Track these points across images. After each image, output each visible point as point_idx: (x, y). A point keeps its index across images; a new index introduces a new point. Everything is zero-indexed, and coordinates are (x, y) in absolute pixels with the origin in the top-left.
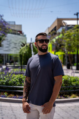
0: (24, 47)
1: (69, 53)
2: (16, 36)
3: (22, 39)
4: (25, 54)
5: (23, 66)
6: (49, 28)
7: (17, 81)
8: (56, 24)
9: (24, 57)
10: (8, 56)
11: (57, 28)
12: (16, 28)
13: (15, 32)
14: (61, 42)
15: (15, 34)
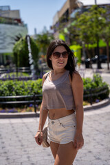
0: (19, 42)
1: (86, 46)
2: (13, 26)
3: (22, 30)
4: (20, 51)
5: (19, 68)
6: (58, 12)
7: (5, 90)
8: (68, 6)
9: (20, 56)
10: (3, 57)
11: (70, 11)
12: (12, 16)
13: (10, 21)
14: (74, 31)
15: (10, 23)
